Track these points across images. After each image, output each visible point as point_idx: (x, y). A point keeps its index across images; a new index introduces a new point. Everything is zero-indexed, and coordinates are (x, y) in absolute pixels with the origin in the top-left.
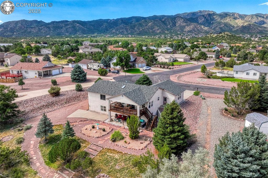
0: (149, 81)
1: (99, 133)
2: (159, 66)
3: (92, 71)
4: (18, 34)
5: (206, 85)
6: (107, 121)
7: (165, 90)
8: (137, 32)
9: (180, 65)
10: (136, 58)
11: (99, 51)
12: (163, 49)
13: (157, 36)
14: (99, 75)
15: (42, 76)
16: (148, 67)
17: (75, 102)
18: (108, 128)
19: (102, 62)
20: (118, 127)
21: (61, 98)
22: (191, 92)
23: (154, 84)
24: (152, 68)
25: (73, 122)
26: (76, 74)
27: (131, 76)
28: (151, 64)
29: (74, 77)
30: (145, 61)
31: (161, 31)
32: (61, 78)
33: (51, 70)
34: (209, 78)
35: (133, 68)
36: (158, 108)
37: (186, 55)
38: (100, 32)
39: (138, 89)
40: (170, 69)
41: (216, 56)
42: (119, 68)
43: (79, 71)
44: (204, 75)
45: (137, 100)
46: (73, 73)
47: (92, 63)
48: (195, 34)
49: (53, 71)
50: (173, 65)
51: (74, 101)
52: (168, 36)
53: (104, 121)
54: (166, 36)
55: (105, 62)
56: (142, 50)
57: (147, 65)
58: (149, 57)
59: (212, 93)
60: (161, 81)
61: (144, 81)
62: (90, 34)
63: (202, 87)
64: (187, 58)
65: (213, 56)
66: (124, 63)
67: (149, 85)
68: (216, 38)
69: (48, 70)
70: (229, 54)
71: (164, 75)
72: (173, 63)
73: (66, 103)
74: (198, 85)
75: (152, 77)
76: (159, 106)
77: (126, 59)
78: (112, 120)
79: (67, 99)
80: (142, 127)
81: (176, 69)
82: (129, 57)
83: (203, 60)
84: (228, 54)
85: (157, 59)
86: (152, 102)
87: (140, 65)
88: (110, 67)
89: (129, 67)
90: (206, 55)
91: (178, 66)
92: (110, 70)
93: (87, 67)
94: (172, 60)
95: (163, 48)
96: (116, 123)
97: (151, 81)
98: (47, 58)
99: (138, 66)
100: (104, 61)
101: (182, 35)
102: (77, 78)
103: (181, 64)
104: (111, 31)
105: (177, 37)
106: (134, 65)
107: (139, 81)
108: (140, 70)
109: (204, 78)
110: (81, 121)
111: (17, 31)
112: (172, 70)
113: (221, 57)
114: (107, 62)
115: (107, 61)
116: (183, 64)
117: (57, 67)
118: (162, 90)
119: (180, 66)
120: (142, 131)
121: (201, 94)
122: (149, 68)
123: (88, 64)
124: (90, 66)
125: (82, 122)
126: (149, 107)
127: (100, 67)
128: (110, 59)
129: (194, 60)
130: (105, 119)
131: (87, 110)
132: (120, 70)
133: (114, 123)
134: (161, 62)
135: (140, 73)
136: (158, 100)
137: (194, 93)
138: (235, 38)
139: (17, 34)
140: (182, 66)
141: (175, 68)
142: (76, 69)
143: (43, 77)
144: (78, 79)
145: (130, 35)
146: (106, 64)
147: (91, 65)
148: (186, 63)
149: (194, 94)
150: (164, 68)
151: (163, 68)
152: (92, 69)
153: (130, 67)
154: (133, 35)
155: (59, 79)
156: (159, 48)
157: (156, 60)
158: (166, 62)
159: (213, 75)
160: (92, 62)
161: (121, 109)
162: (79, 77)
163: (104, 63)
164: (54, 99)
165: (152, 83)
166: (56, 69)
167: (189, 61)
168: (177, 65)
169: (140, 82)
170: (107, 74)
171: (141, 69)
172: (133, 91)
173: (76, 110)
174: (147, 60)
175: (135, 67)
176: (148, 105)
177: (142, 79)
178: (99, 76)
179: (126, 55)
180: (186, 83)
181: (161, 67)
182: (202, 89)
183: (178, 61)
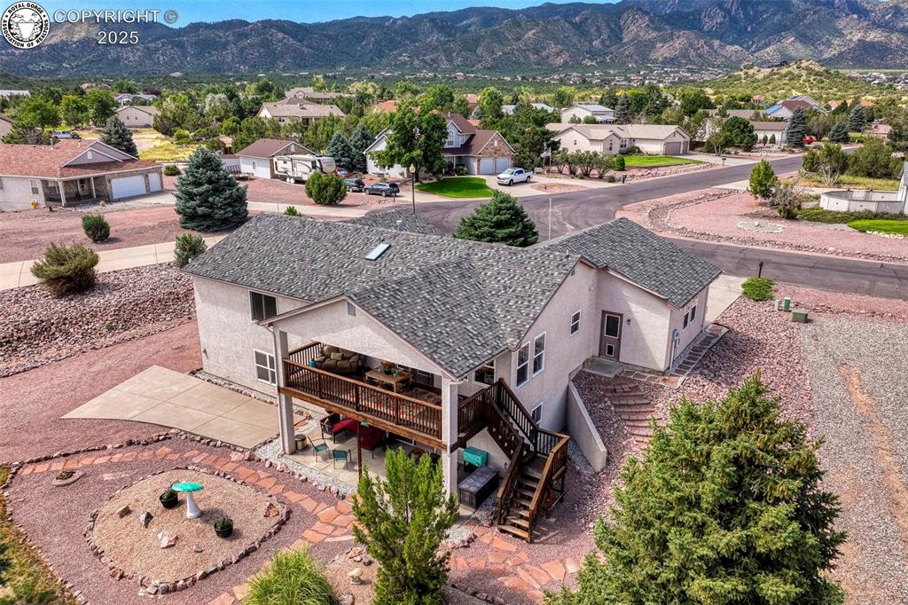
0: (525, 227)
1: (186, 549)
2: (566, 169)
3: (290, 187)
4: (77, 66)
5: (787, 250)
6: (269, 454)
7: (611, 272)
8: (483, 63)
9: (650, 168)
10: (473, 136)
11: (331, 115)
12: (581, 112)
13: (555, 77)
14: (312, 200)
15: (60, 201)
16: (520, 172)
17: (157, 326)
18: (262, 510)
19: (332, 149)
20: (324, 499)
21: (95, 301)
22: (732, 282)
23: (546, 238)
24: (535, 178)
25: (77, 452)
26: (195, 190)
27: (447, 208)
28: (532, 163)
29: (189, 205)
30: (508, 148)
31: (569, 59)
32: (145, 211)
33: (104, 176)
34: (790, 216)
35: (456, 176)
36: (572, 377)
37: (673, 128)
38: (355, 63)
39: (458, 265)
40: (612, 180)
41: (791, 135)
42: (402, 174)
43: (210, 182)
44: (761, 205)
45: (444, 337)
46: (183, 188)
47: (293, 153)
48: (689, 70)
49: (113, 181)
50: (622, 167)
51: (155, 320)
52: (593, 76)
53: (259, 454)
54: (588, 77)
55: (346, 150)
56: (500, 116)
57: (515, 166)
58: (523, 133)
59: (835, 288)
60: (577, 227)
61: (499, 225)
62: (321, 67)
63: (775, 259)
64: (679, 139)
65: (778, 136)
66: (417, 152)
67: (524, 244)
68: (769, 83)
69: (91, 174)
70: (839, 127)
71: (588, 202)
72: (623, 160)
73: (110, 328)
74: (753, 250)
75: (536, 212)
76: (576, 364)
77: (428, 138)
78: (300, 447)
79: (119, 310)
80: (470, 504)
81: (634, 181)
82: (440, 128)
83: (741, 152)
84: (837, 131)
85: (559, 142)
86: (539, 346)
87: (487, 163)
88: (366, 172)
89: (440, 171)
90: (751, 131)
91: (644, 172)
92: (360, 184)
93: (272, 170)
94: (616, 149)
95: (579, 109)
96: (323, 465)
97: (531, 227)
98: (117, 132)
99: (478, 169)
100: (339, 146)
101: (644, 74)
102: (200, 210)
103: (653, 164)
104: (396, 58)
105: (625, 80)
106: (463, 165)
107: (472, 225)
108: (487, 184)
109: (764, 216)
110: (130, 443)
111: (73, 56)
112: (619, 184)
113: (809, 143)
114: (354, 149)
115: (355, 146)
116: (662, 163)
117: (137, 167)
118: (593, 272)
119: (654, 171)
120: (471, 540)
121: (783, 293)
122: (523, 177)
123: (275, 159)
124: (281, 164)
125: (129, 455)
126: (522, 376)
127: (321, 169)
128: (365, 137)
129: (703, 149)
130: (267, 438)
131: (193, 373)
132: (405, 183)
133: (310, 466)
134: (572, 156)
135: (485, 196)
136: (575, 328)
137: (744, 286)
138: (838, 80)
139: (73, 68)
140: (661, 171)
141: (633, 176)
142: (198, 168)
143: (66, 206)
144: (205, 216)
145: (461, 74)
146: (347, 159)
147: (285, 162)
148: (676, 161)
149: (745, 293)
150: (586, 175)
151: (582, 178)
152: (288, 179)
153: (447, 173)
154: (472, 72)
155: (131, 214)
156: (563, 109)
157: (555, 146)
158: (596, 154)
159: (806, 205)
160: (293, 149)
161: (347, 391)
162: (211, 207)
163: (342, 155)
164: (61, 306)
165: (535, 234)
166: (132, 174)
167: (685, 153)
168: (640, 168)
169: (480, 227)
170: (342, 198)
171: (492, 182)
172: (426, 277)
173: (141, 368)
174: (517, 145)
175: (467, 173)
176: (515, 367)
177: (490, 213)
178: (309, 204)
179: (427, 116)
180: (691, 239)
181: (573, 173)
182: (778, 265)
183: (640, 152)
